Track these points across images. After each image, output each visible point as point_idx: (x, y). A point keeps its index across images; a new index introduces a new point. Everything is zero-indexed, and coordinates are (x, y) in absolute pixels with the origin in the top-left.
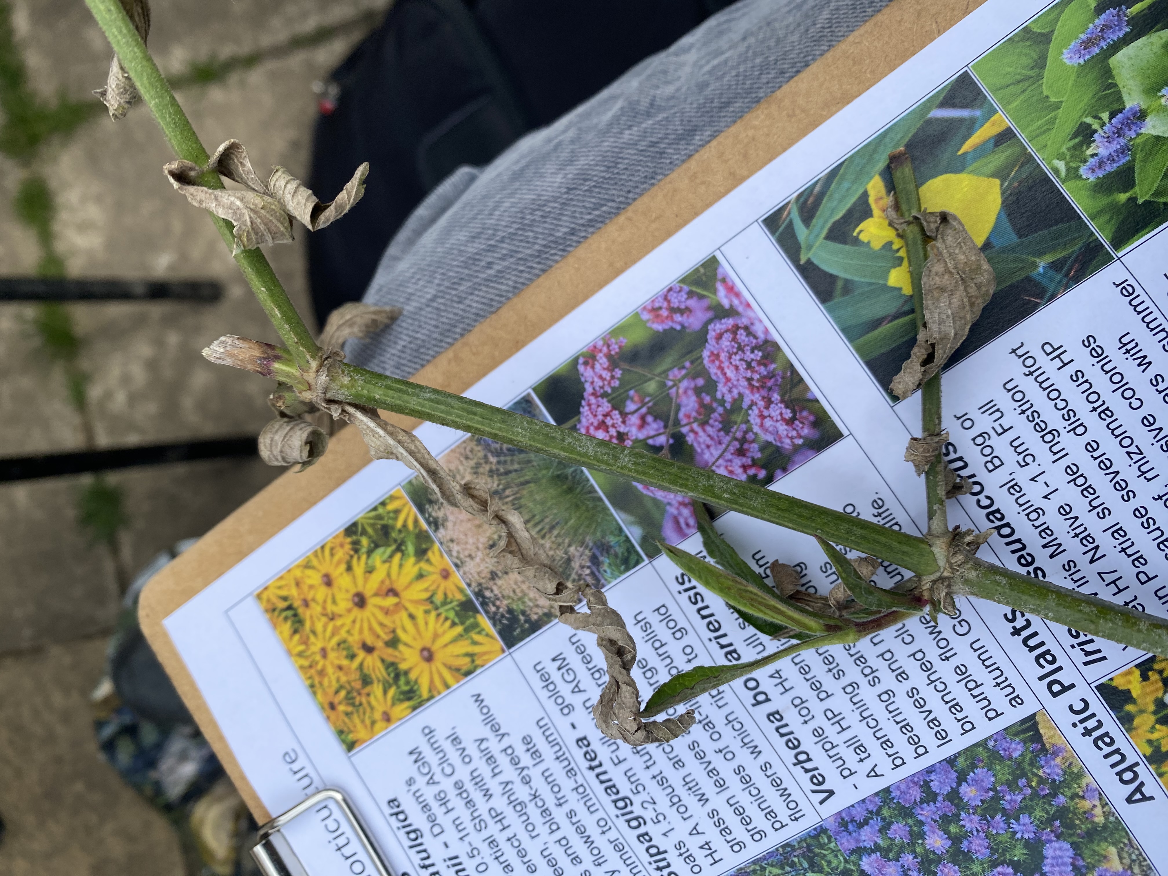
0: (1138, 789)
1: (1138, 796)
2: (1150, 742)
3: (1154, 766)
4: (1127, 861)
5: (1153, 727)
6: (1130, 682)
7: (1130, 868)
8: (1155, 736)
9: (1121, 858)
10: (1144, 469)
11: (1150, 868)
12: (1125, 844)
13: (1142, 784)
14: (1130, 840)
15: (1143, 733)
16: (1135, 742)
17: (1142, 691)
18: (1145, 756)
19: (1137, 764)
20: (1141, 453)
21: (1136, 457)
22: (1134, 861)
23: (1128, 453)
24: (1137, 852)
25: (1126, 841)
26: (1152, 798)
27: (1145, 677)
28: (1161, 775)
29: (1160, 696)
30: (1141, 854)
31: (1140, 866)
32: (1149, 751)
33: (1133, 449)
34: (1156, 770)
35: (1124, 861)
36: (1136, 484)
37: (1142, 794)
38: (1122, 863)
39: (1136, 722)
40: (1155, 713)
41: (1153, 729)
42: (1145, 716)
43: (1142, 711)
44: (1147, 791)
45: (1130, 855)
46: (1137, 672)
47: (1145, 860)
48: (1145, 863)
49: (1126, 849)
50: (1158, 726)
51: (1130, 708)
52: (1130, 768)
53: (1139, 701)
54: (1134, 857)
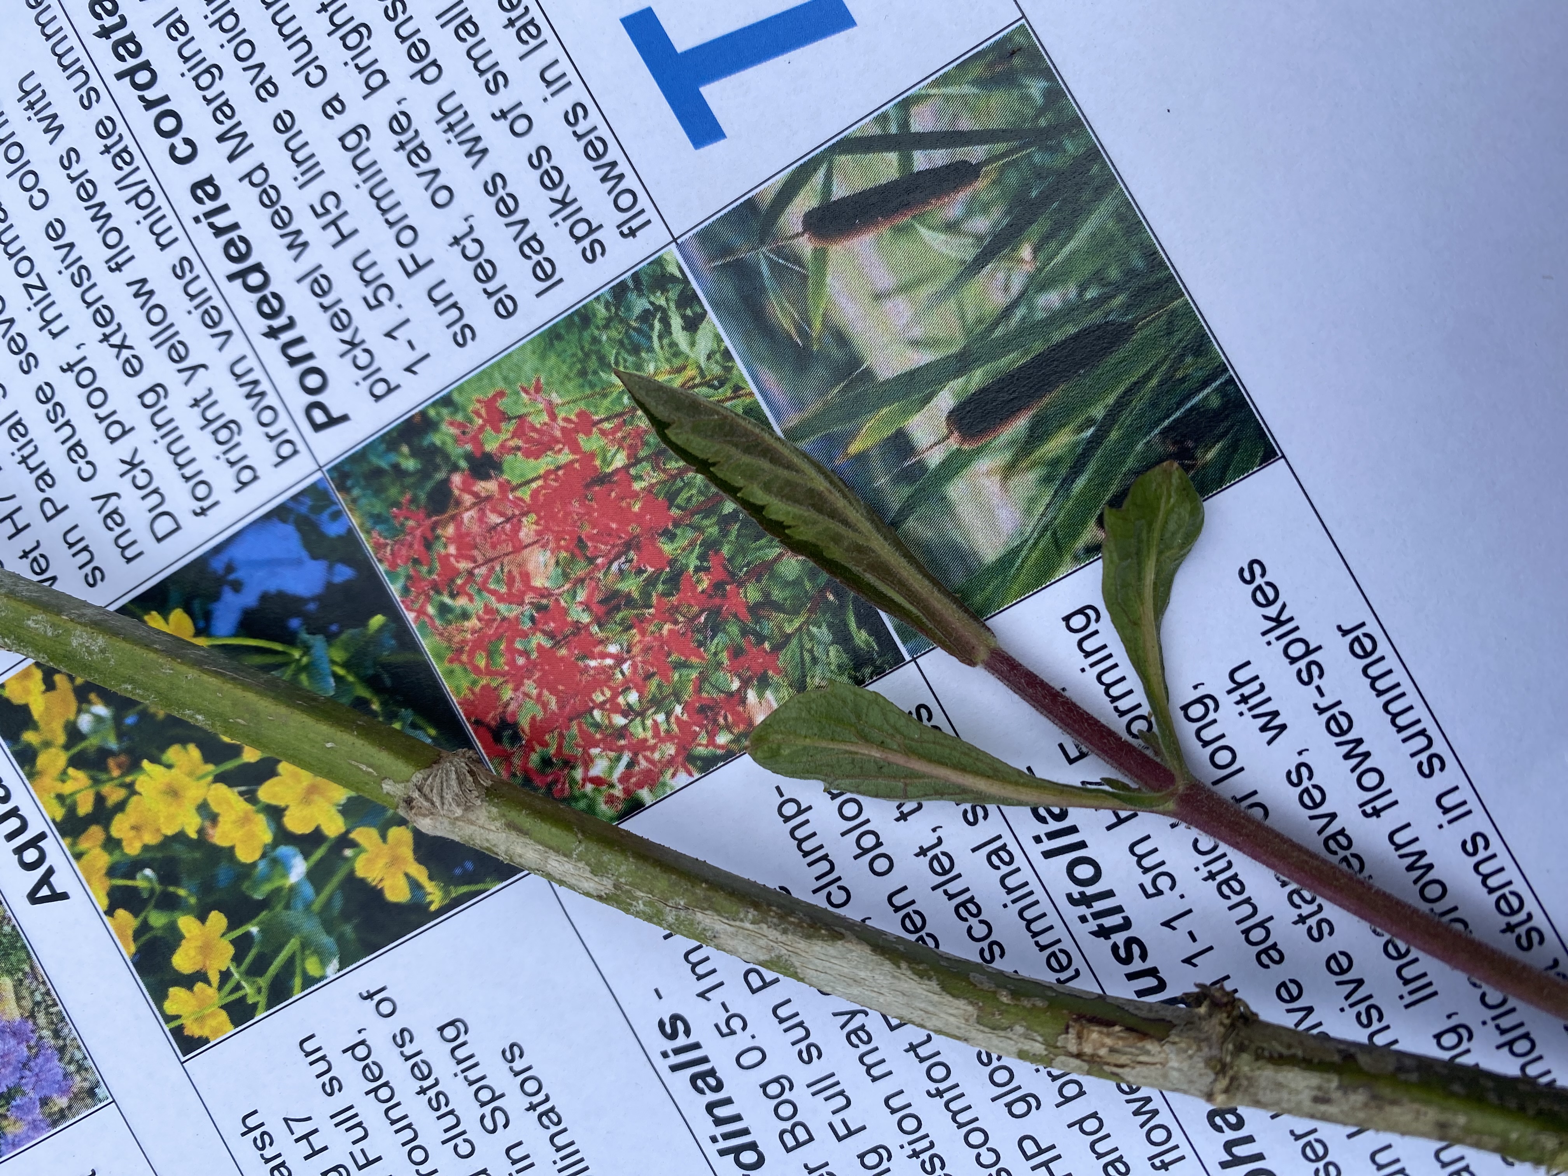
0: (45, 880)
1: (45, 891)
2: (60, 798)
3: (69, 840)
4: (27, 1004)
5: (64, 773)
6: (27, 691)
7: (32, 1015)
8: (67, 788)
9: (19, 998)
10: (48, 315)
11: (63, 1019)
12: (25, 974)
13: (50, 871)
14: (32, 968)
15: (48, 781)
16: (40, 798)
17: (47, 708)
18: (54, 821)
19: (42, 836)
20: (44, 288)
21: (38, 294)
22: (38, 1004)
23: (27, 286)
24: (42, 989)
25: (27, 969)
26: (64, 896)
27: (50, 685)
28: (78, 856)
29: (72, 717)
30: (48, 993)
31: (48, 1013)
32: (60, 813)
33: (33, 280)
34: (72, 845)
35: (24, 1003)
36: (39, 343)
37: (51, 887)
38: (20, 1006)
39: (42, 760)
40: (67, 747)
41: (63, 777)
42: (53, 750)
43: (47, 744)
44: (60, 882)
45: (32, 993)
46: (38, 675)
47: (56, 1005)
48: (53, 1010)
49: (27, 982)
50: (71, 771)
51: (30, 737)
52: (34, 843)
53: (41, 724)
54: (38, 997)
